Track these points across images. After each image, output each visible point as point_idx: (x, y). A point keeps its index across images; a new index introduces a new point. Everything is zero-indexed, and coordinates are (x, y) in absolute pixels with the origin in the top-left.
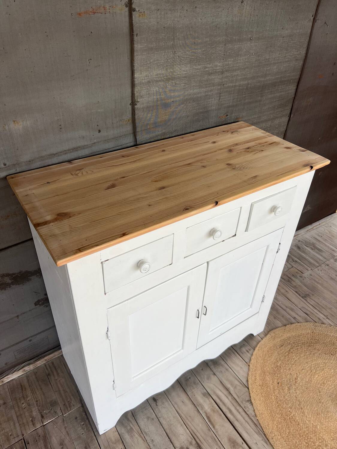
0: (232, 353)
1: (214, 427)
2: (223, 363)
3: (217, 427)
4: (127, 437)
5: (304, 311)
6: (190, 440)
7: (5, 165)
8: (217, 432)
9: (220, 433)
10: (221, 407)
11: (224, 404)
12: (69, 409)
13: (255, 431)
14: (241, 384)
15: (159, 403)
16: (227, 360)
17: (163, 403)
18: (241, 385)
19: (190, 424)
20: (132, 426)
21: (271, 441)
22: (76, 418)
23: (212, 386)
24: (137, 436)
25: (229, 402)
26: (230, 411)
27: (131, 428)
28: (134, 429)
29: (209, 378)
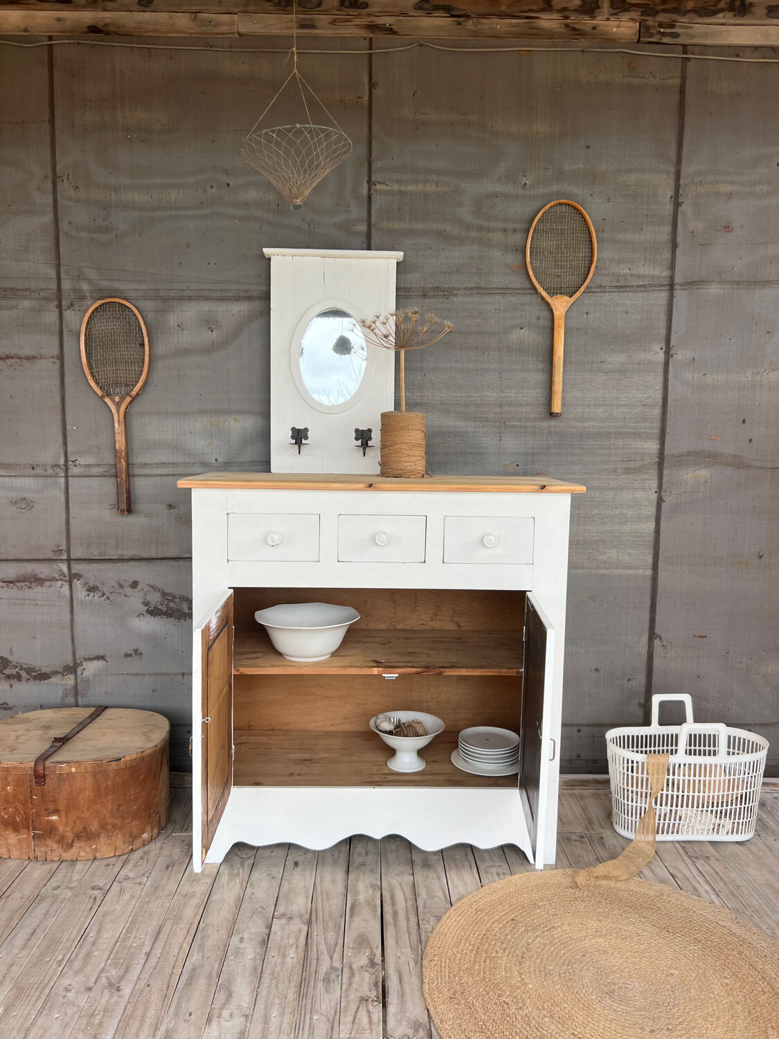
0: (468, 866)
1: (351, 917)
2: (440, 869)
3: (357, 919)
4: (224, 878)
5: (671, 872)
6: (304, 912)
7: (216, 460)
8: (350, 922)
9: (354, 925)
10: (385, 905)
11: (393, 904)
12: (184, 830)
13: (412, 944)
14: (446, 898)
15: (299, 869)
16: (450, 869)
17: (304, 870)
18: (443, 898)
19: (320, 900)
20: (241, 871)
21: (425, 962)
22: (183, 841)
23: (394, 882)
24: (238, 881)
25: (403, 905)
26: (395, 914)
27: (239, 873)
28: (241, 875)
29: (400, 874)
